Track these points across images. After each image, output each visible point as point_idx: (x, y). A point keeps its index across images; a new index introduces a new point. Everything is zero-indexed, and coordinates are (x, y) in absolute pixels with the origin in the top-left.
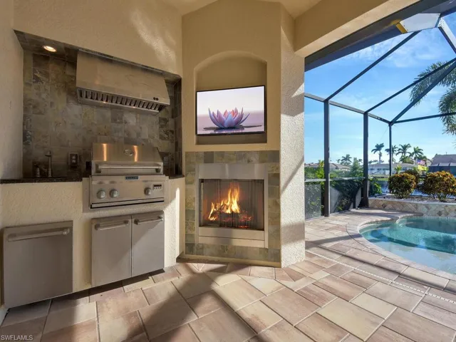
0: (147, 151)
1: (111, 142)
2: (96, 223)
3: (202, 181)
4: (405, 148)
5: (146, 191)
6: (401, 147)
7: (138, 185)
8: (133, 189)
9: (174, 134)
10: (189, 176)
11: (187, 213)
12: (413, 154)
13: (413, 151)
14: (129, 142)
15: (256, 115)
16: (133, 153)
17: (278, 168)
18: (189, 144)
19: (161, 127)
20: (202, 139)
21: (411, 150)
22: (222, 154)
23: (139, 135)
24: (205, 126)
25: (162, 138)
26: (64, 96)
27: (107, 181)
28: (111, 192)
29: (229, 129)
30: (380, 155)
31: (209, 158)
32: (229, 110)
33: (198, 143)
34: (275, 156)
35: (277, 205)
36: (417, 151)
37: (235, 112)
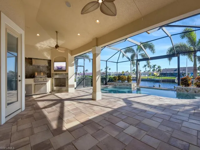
0: (44, 73)
1: (37, 72)
2: (35, 84)
3: (55, 78)
4: (154, 66)
5: (44, 80)
6: (153, 66)
7: (42, 79)
8: (41, 80)
9: (50, 70)
10: (53, 77)
11: (52, 84)
12: (157, 68)
13: (158, 67)
14: (41, 72)
15: (64, 67)
16: (41, 74)
17: (68, 76)
18: (52, 72)
19: (47, 68)
20: (55, 71)
21: (156, 67)
22: (58, 73)
23: (42, 70)
24: (55, 68)
25: (47, 70)
26: (29, 65)
27: (37, 78)
28: (38, 80)
29: (60, 69)
30: (146, 69)
31: (56, 74)
32: (60, 66)
33: (54, 71)
34: (68, 74)
35: (68, 82)
36: (159, 67)
37: (61, 66)
